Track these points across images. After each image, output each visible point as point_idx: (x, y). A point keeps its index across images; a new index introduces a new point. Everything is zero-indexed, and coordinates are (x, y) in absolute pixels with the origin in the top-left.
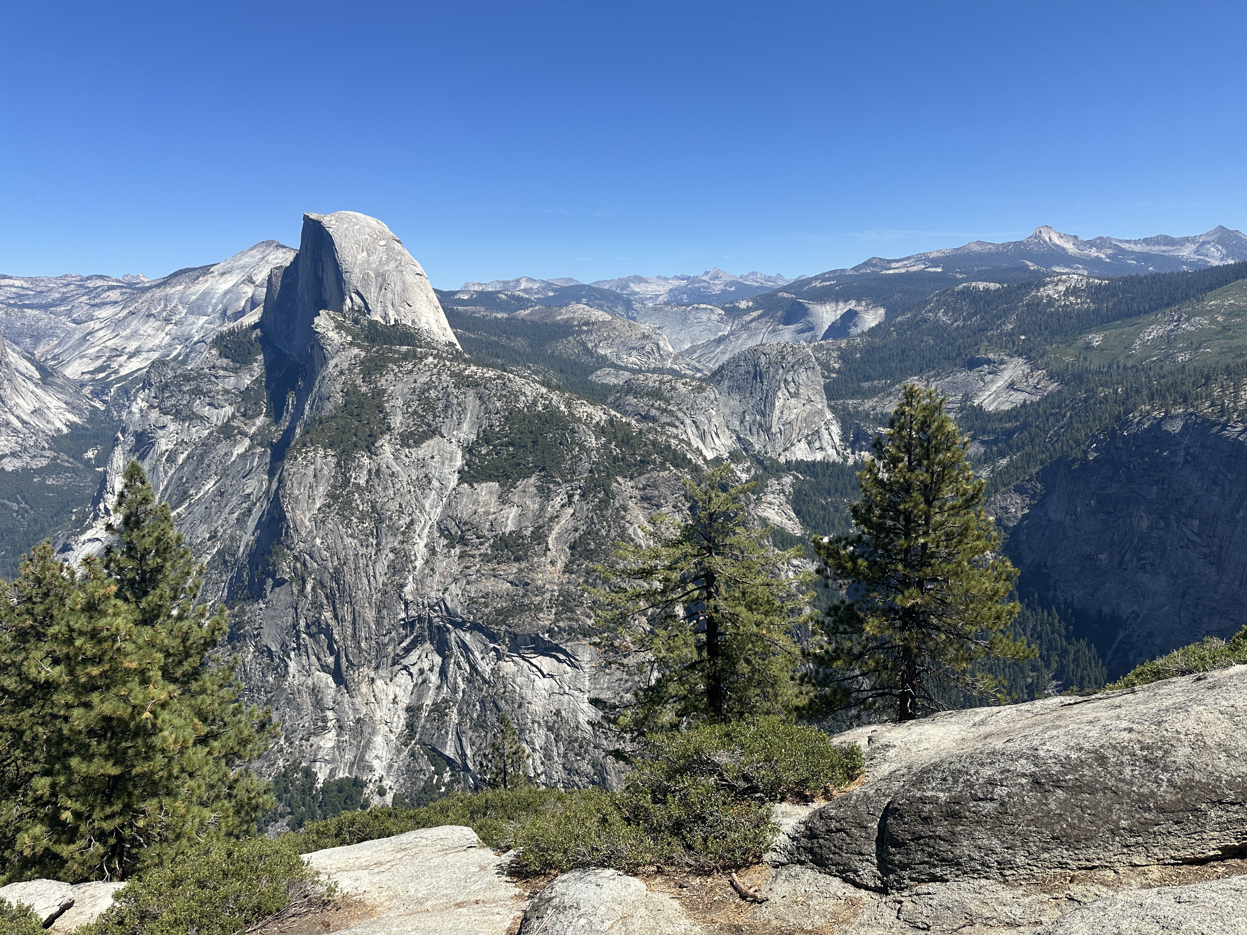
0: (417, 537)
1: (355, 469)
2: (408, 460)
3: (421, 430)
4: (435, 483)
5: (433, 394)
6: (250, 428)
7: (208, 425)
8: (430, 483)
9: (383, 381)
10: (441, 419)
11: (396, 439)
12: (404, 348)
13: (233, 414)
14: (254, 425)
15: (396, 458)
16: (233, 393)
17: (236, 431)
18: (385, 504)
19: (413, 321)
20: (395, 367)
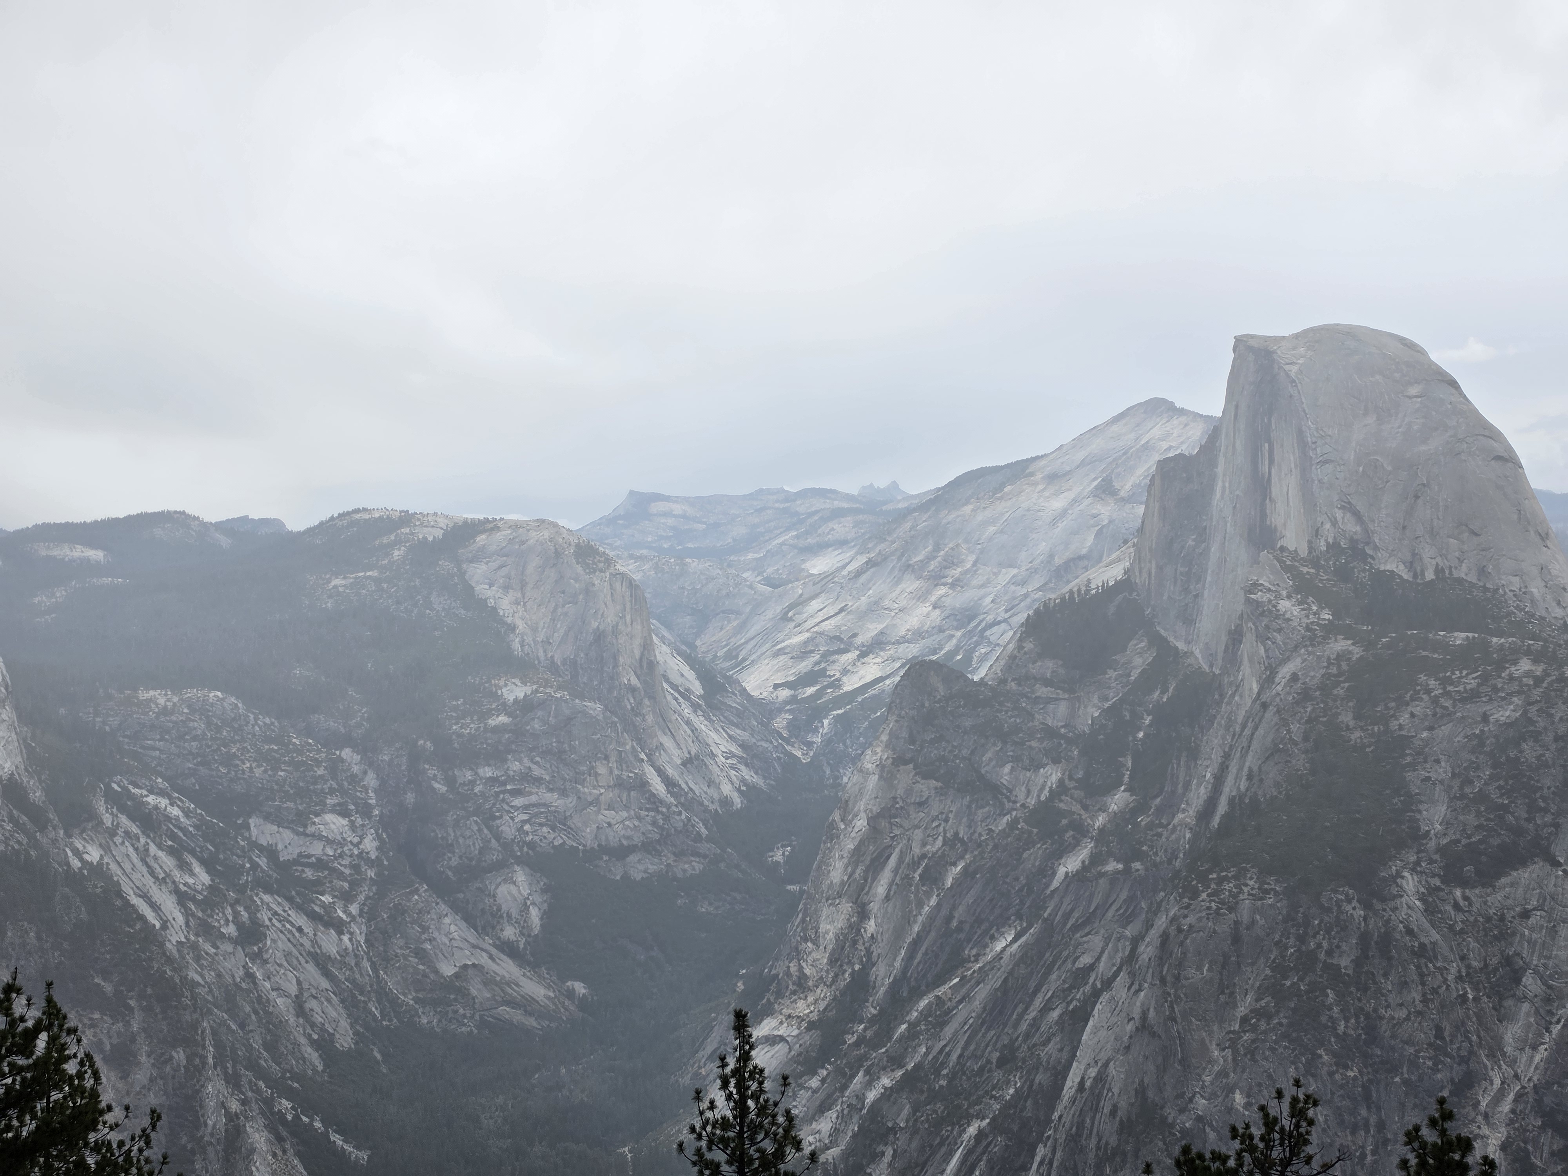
0: (1480, 1118)
1: (1328, 932)
2: (1460, 917)
3: (1496, 842)
4: (1530, 983)
5: (1529, 751)
6: (1094, 817)
7: (1008, 805)
8: (1517, 981)
9: (1404, 718)
10: (1548, 818)
11: (1431, 861)
12: (1460, 637)
13: (1061, 782)
14: (1103, 809)
15: (1430, 910)
16: (1063, 736)
17: (1065, 822)
18: (1400, 1023)
19: (1482, 572)
20: (1432, 683)
